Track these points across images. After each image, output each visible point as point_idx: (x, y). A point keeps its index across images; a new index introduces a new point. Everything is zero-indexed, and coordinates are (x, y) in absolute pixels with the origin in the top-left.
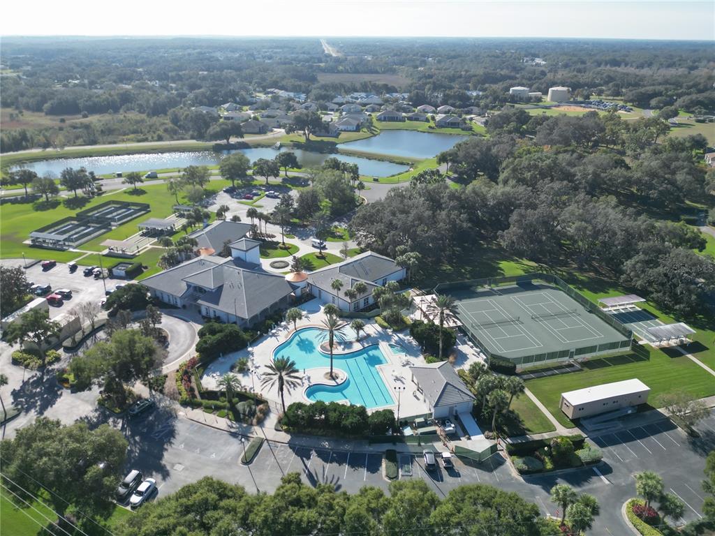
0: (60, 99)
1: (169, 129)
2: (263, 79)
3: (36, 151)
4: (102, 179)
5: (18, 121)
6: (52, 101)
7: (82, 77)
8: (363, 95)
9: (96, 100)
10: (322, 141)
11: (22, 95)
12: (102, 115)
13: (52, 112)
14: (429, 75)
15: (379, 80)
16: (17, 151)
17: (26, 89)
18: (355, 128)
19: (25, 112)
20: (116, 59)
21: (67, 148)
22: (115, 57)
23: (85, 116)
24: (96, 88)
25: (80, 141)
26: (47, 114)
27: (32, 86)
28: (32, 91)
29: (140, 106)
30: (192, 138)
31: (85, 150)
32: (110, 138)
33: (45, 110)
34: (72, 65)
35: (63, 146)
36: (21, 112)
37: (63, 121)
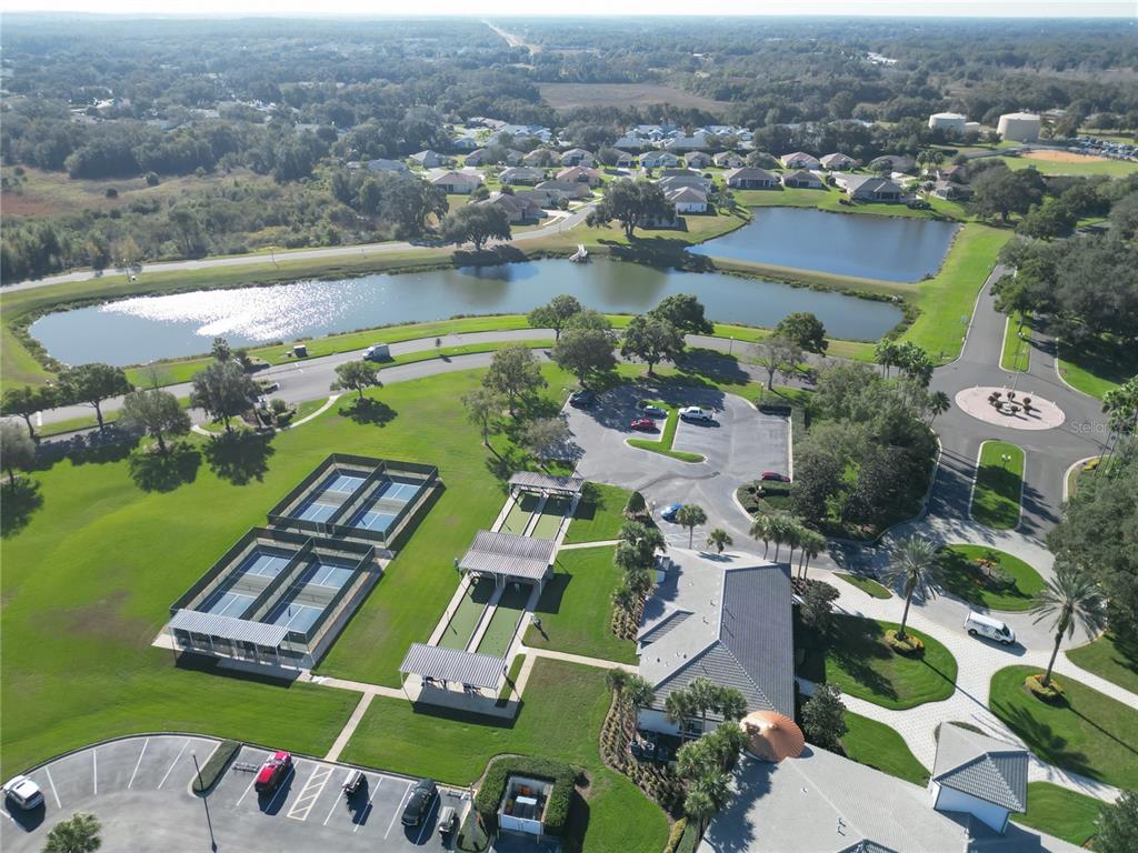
0: (98, 146)
1: (340, 215)
2: (458, 99)
3: (81, 277)
4: (266, 366)
5: (19, 194)
6: (82, 150)
7: (118, 95)
8: (656, 129)
9: (169, 147)
10: (659, 240)
11: (17, 134)
12: (184, 178)
13: (85, 171)
14: (734, 87)
15: (641, 97)
16: (40, 278)
17: (21, 120)
18: (705, 209)
19: (30, 172)
20: (162, 57)
21: (147, 268)
22: (159, 54)
23: (153, 182)
24: (151, 117)
25: (169, 247)
26: (75, 176)
27: (32, 115)
28: (33, 125)
29: (256, 158)
30: (400, 237)
31: (187, 271)
32: (230, 240)
33: (69, 169)
34: (92, 70)
35: (136, 263)
36: (20, 172)
37: (112, 194)
